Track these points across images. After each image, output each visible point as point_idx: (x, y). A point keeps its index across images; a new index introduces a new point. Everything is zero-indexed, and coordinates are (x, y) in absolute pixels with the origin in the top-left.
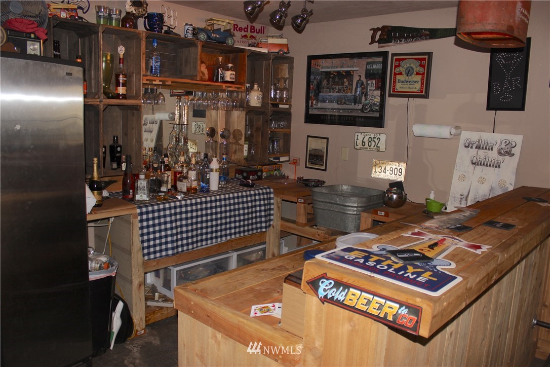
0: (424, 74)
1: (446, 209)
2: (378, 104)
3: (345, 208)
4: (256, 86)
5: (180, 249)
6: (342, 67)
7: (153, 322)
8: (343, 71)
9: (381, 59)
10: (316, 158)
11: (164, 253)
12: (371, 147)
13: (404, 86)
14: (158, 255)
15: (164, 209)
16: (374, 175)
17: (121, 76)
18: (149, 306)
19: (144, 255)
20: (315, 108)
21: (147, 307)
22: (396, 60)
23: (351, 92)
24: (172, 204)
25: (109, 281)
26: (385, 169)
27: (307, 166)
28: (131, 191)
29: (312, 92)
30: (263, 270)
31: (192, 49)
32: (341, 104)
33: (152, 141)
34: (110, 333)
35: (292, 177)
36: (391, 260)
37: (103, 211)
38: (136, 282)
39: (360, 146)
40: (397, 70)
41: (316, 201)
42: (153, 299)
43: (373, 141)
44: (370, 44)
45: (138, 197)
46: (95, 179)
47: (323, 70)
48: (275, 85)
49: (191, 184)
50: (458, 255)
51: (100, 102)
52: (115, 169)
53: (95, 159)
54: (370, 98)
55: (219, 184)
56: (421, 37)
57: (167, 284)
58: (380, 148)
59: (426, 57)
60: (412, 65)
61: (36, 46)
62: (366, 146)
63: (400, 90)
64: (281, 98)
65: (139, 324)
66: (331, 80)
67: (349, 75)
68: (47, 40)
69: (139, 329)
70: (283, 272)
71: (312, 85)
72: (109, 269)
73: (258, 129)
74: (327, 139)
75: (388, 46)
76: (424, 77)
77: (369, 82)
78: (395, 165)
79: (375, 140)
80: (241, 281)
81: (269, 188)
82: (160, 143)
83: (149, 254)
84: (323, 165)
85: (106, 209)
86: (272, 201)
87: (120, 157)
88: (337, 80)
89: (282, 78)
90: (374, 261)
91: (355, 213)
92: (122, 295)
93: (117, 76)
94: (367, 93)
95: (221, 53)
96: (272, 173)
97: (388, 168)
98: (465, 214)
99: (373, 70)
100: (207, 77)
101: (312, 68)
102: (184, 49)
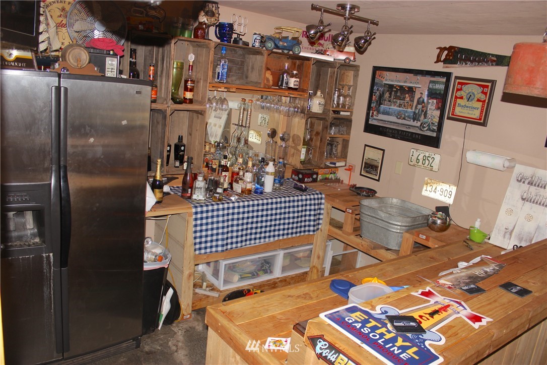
0: (484, 101)
1: (489, 239)
2: (436, 124)
3: (389, 225)
4: (319, 93)
5: (229, 247)
6: (405, 82)
7: (199, 308)
8: (406, 86)
9: (444, 80)
10: (370, 168)
11: (214, 249)
12: (425, 165)
13: (464, 111)
14: (208, 250)
15: (218, 210)
16: (424, 193)
17: (189, 82)
18: (197, 293)
19: (195, 250)
20: (375, 119)
21: (195, 294)
22: (459, 83)
23: (412, 109)
24: (226, 206)
25: (162, 272)
26: (436, 189)
27: (362, 174)
28: (190, 190)
29: (374, 103)
30: (289, 296)
31: (259, 57)
32: (399, 118)
33: (220, 127)
34: (158, 316)
35: (346, 182)
36: (387, 328)
37: (161, 209)
38: (186, 273)
39: (414, 162)
40: (459, 94)
41: (363, 213)
42: (201, 287)
43: (427, 159)
44: (435, 62)
45: (194, 197)
46: (158, 179)
47: (386, 82)
48: (339, 90)
49: (246, 186)
50: (454, 327)
51: (168, 107)
52: (178, 167)
53: (159, 161)
54: (429, 117)
55: (274, 185)
56: (487, 62)
57: (216, 274)
58: (434, 168)
59: (490, 84)
60: (474, 91)
61: (114, 63)
62: (420, 163)
63: (459, 114)
64: (344, 106)
65: (186, 309)
66: (393, 93)
67: (411, 90)
68: (123, 56)
69: (185, 314)
70: (307, 301)
71: (375, 95)
72: (163, 261)
73: (318, 134)
74: (384, 150)
75: (453, 67)
76: (484, 105)
77: (430, 101)
78: (445, 187)
79: (429, 159)
80: (266, 307)
81: (321, 194)
82: (228, 130)
83: (200, 249)
84: (376, 175)
85: (164, 207)
86: (322, 206)
87: (183, 156)
88: (399, 94)
89: (346, 85)
90: (369, 328)
91: (398, 231)
92: (174, 282)
93: (186, 82)
94: (426, 111)
95: (288, 58)
96: (327, 176)
97: (439, 188)
98: (488, 270)
99: (436, 89)
100: (271, 83)
101: (376, 79)
102: (251, 56)
